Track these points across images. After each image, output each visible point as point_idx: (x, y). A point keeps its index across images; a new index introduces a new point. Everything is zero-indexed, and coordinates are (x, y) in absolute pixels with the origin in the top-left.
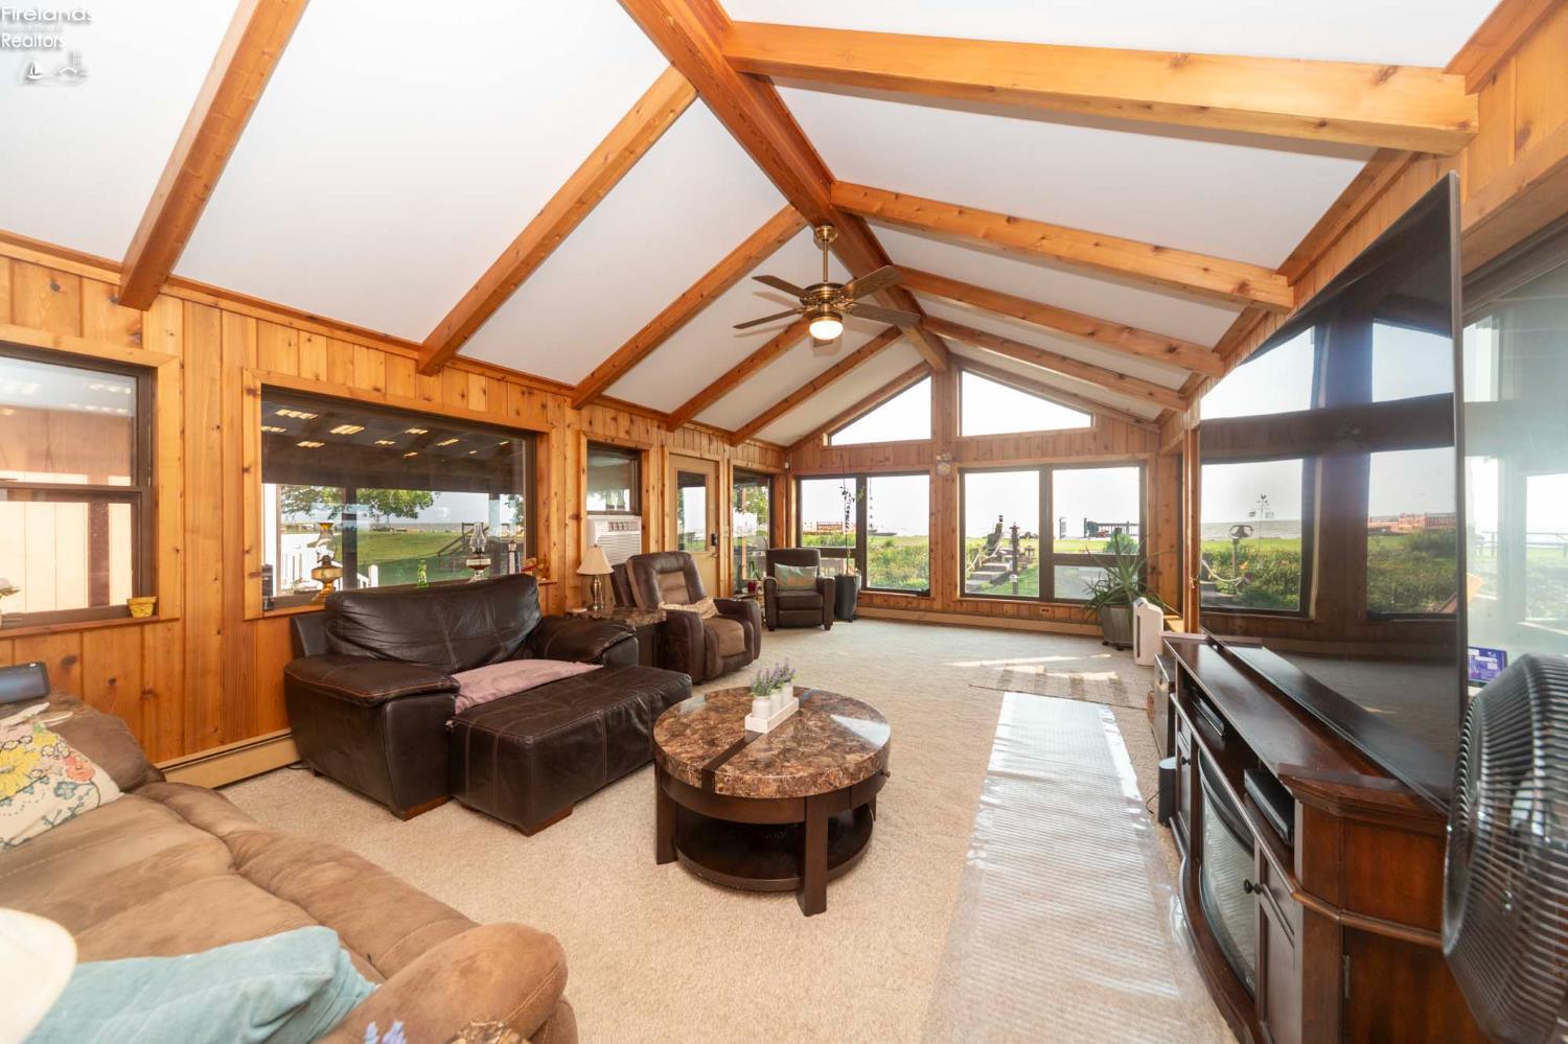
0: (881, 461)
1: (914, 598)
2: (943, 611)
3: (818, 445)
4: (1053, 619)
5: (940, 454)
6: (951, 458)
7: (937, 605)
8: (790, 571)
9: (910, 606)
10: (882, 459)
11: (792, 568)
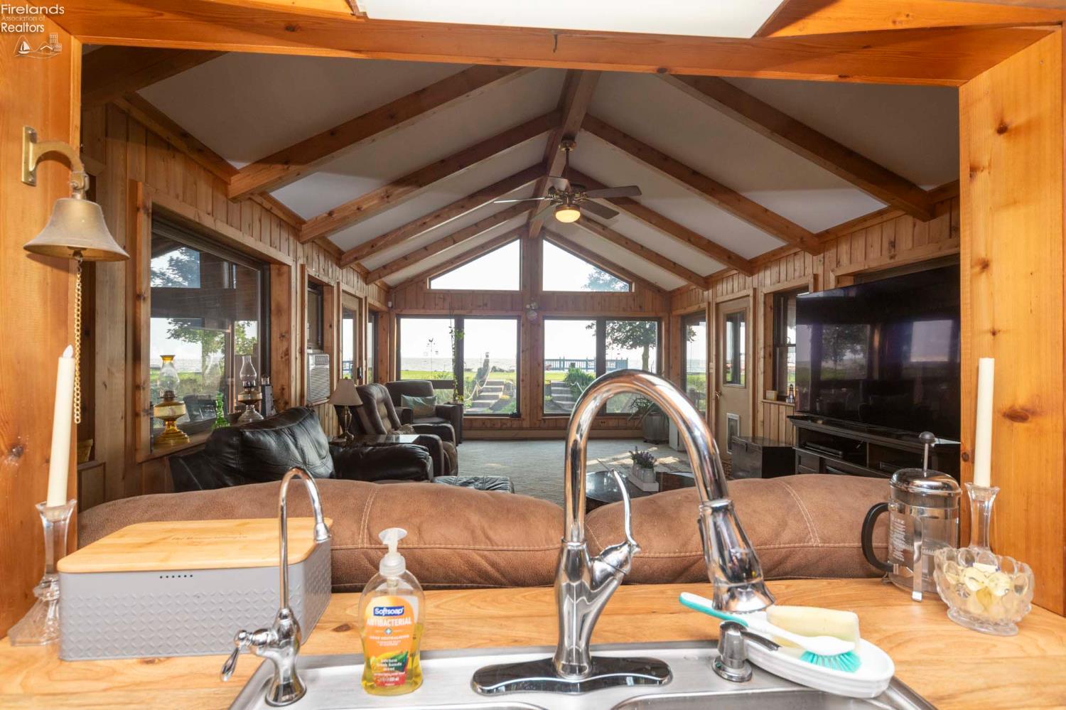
0: (480, 306)
1: (508, 419)
2: (531, 428)
3: (422, 288)
4: (609, 428)
5: (530, 304)
6: (537, 307)
7: (526, 424)
8: (414, 400)
9: (505, 426)
10: (481, 304)
11: (416, 399)
